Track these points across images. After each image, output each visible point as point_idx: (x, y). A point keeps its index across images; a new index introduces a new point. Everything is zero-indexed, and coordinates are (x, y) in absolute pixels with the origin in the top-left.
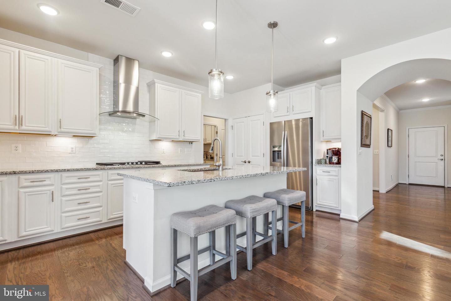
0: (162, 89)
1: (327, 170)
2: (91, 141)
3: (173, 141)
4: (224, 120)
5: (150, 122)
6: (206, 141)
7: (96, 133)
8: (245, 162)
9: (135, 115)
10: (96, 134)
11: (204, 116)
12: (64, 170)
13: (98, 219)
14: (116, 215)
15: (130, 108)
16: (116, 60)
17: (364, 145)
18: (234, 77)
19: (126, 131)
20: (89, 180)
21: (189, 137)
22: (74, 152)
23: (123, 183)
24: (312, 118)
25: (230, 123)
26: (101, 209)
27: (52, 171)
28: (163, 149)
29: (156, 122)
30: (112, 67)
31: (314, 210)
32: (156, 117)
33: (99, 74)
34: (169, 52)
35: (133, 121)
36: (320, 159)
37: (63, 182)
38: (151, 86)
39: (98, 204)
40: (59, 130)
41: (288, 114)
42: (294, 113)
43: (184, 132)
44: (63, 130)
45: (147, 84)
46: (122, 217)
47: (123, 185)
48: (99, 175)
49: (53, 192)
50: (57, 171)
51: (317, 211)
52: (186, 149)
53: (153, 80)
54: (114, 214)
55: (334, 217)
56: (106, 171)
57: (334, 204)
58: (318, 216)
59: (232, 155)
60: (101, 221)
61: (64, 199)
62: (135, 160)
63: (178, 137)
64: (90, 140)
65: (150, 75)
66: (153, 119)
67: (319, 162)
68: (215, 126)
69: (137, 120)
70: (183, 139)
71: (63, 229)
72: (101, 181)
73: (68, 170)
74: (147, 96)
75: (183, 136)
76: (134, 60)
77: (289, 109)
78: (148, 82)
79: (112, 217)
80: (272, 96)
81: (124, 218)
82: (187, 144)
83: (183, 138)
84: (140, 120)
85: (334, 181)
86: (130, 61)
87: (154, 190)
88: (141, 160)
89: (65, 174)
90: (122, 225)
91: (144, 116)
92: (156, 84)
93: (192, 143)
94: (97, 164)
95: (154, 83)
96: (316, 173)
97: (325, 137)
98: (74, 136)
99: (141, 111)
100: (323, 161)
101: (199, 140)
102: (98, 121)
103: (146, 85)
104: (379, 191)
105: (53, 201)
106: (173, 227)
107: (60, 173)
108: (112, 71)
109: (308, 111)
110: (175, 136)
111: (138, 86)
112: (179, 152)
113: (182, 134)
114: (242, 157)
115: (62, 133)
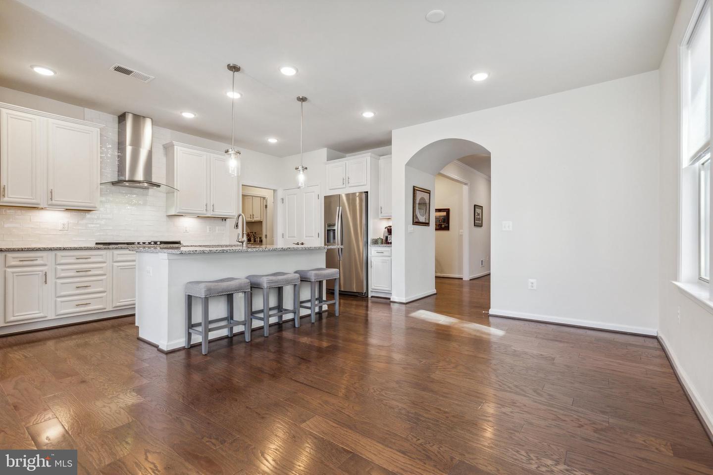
0: (183, 153)
1: (381, 251)
2: (88, 216)
3: (198, 216)
4: (273, 191)
5: (166, 193)
6: (253, 218)
7: (97, 206)
8: (298, 245)
9: (146, 185)
10: (96, 208)
11: (242, 185)
12: (60, 249)
13: (101, 306)
14: (124, 301)
15: (140, 176)
16: (122, 118)
17: (416, 222)
19: (135, 204)
20: (89, 260)
21: (219, 212)
22: (66, 229)
23: (135, 266)
24: (367, 192)
25: (280, 194)
26: (105, 294)
27: (45, 249)
28: (186, 228)
29: (175, 193)
30: (116, 125)
31: (369, 296)
32: (175, 188)
33: (101, 134)
34: (192, 113)
35: (145, 191)
36: (376, 238)
37: (58, 262)
38: (168, 149)
39: (101, 289)
40: (50, 202)
41: (344, 186)
42: (350, 185)
43: (213, 206)
44: (54, 202)
45: (163, 145)
46: (135, 304)
47: (135, 268)
48: (102, 255)
49: (46, 273)
50: (51, 249)
51: (372, 297)
52: (217, 227)
53: (172, 142)
54: (121, 301)
55: (386, 302)
56: (111, 251)
57: (388, 288)
58: (373, 302)
59: (282, 236)
60: (105, 309)
61: (59, 281)
62: (147, 241)
63: (204, 212)
64: (86, 214)
65: (167, 135)
66: (171, 190)
67: (375, 242)
68: (264, 198)
69: (150, 190)
70: (211, 215)
71: (58, 315)
72: (105, 262)
73: (64, 249)
74: (163, 160)
75: (212, 211)
76: (144, 117)
77: (344, 181)
78: (165, 143)
79: (118, 304)
80: (301, 172)
81: (136, 306)
82: (220, 221)
83: (212, 213)
84: (153, 191)
85: (389, 263)
86: (138, 119)
87: (169, 259)
88: (156, 240)
89: (60, 253)
90: (134, 315)
91: (158, 186)
92: (175, 147)
93: (225, 220)
94: (97, 244)
95: (173, 146)
96: (371, 254)
97: (382, 215)
98: (67, 209)
99: (154, 180)
100: (380, 241)
101: (229, 216)
102: (99, 192)
103: (162, 147)
104: (462, 279)
105: (46, 283)
106: (188, 294)
107: (54, 253)
108: (116, 130)
109: (362, 184)
110: (202, 211)
111: (151, 147)
112: (208, 231)
113: (210, 208)
114: (295, 238)
115: (53, 206)
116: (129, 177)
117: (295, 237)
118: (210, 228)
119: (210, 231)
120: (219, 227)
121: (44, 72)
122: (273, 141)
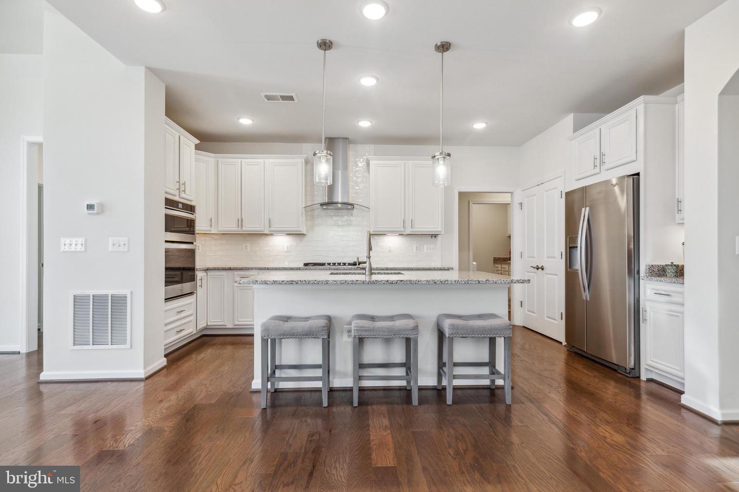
0: (379, 166)
1: (665, 291)
4: (510, 194)
7: (302, 230)
8: (538, 269)
11: (459, 193)
18: (487, 123)
19: (341, 226)
21: (420, 228)
24: (638, 175)
25: (517, 197)
28: (390, 247)
31: (643, 377)
34: (368, 121)
36: (664, 264)
41: (597, 170)
42: (606, 167)
43: (412, 221)
44: (272, 229)
51: (650, 380)
52: (425, 246)
57: (680, 371)
59: (520, 256)
63: (402, 229)
67: (653, 272)
70: (411, 232)
75: (410, 228)
77: (598, 161)
82: (429, 238)
83: (411, 230)
85: (678, 316)
91: (353, 206)
92: (370, 162)
93: (435, 237)
94: (305, 264)
96: (645, 296)
97: (682, 216)
101: (440, 232)
109: (629, 160)
110: (398, 228)
112: (415, 251)
113: (408, 224)
114: (534, 259)
115: (280, 232)
116: (328, 200)
117: (534, 257)
118: (417, 247)
119: (417, 250)
120: (427, 247)
121: (246, 122)
122: (479, 126)
